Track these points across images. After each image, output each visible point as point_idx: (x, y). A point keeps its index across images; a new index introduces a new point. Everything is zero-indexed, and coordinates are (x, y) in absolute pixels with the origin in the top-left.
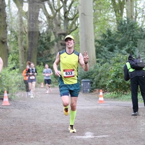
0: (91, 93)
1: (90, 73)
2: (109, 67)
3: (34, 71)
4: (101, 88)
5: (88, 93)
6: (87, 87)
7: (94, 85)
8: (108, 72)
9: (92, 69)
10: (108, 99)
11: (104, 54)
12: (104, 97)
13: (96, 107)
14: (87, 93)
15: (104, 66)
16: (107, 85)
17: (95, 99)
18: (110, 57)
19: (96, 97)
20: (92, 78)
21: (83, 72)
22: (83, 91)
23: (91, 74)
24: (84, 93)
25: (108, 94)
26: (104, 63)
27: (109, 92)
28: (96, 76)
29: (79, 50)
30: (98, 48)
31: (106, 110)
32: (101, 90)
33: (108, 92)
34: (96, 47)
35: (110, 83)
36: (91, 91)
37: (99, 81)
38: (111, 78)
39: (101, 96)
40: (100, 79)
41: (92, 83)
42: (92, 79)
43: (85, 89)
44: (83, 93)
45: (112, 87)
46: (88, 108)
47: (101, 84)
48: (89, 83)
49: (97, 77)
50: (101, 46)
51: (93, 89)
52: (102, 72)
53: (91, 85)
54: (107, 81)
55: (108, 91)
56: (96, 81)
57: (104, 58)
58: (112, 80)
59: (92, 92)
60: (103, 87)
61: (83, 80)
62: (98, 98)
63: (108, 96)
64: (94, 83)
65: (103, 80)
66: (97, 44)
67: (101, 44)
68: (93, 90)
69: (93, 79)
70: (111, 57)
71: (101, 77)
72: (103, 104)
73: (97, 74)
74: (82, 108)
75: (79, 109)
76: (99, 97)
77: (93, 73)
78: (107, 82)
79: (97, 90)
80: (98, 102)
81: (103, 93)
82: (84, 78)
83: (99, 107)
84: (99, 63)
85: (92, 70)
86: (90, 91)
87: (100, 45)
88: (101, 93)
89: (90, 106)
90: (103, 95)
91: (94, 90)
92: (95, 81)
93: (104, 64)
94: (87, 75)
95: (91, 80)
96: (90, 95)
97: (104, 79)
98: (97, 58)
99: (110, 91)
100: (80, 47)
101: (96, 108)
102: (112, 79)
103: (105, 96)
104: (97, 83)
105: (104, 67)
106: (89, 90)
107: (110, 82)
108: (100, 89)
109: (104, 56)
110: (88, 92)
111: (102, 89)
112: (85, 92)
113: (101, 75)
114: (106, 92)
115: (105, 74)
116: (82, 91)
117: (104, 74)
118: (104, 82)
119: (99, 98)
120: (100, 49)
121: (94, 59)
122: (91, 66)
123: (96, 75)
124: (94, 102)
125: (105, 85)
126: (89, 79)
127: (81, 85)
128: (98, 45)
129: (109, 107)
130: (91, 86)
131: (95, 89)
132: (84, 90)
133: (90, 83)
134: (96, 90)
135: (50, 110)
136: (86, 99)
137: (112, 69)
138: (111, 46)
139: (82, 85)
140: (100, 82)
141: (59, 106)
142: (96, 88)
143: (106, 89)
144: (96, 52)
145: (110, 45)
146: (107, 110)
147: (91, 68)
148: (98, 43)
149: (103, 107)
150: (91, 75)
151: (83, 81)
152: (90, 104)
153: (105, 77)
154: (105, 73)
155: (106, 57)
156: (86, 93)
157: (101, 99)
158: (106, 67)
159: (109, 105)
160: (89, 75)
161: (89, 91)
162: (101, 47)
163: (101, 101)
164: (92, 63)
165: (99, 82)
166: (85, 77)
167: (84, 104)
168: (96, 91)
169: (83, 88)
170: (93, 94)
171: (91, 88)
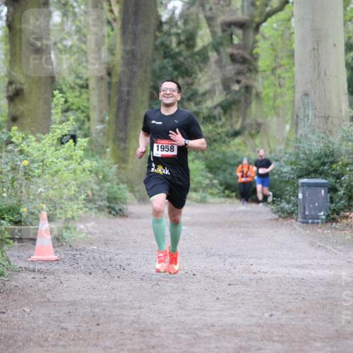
0: (329, 225)
1: (326, 156)
5: (320, 225)
6: (317, 204)
7: (341, 199)
9: (333, 144)
14: (318, 223)
17: (343, 244)
19: (348, 237)
20: (334, 173)
21: (306, 154)
22: (305, 217)
23: (331, 159)
24: (307, 223)
28: (348, 169)
29: (292, 78)
36: (330, 219)
41: (333, 190)
42: (334, 176)
43: (310, 211)
44: (303, 222)
46: (320, 273)
48: (323, 191)
49: (351, 171)
51: (336, 212)
53: (331, 198)
56: (349, 184)
59: (334, 220)
61: (305, 180)
64: (341, 192)
68: (338, 214)
69: (338, 177)
74: (300, 273)
75: (288, 276)
79: (352, 215)
82: (308, 174)
85: (335, 146)
86: (328, 216)
89: (328, 268)
91: (342, 213)
92: (345, 185)
94: (316, 163)
95: (332, 180)
96: (325, 232)
100: (295, 69)
104: (350, 191)
106: (322, 213)
110: (320, 221)
112: (310, 221)
116: (300, 216)
122: (330, 131)
123: (347, 165)
124: (342, 254)
126: (322, 178)
127: (297, 196)
130: (332, 202)
131: (342, 210)
132: (307, 213)
133: (329, 192)
134: (348, 214)
135: (191, 280)
136: (312, 244)
139: (300, 196)
141: (222, 266)
142: (349, 208)
144: (349, 86)
147: (331, 139)
150: (332, 163)
151: (303, 184)
152: (328, 263)
156: (313, 223)
160: (324, 164)
161: (324, 217)
166: (312, 169)
167: (306, 262)
168: (347, 217)
169: (304, 208)
170: (337, 226)
171: (330, 209)
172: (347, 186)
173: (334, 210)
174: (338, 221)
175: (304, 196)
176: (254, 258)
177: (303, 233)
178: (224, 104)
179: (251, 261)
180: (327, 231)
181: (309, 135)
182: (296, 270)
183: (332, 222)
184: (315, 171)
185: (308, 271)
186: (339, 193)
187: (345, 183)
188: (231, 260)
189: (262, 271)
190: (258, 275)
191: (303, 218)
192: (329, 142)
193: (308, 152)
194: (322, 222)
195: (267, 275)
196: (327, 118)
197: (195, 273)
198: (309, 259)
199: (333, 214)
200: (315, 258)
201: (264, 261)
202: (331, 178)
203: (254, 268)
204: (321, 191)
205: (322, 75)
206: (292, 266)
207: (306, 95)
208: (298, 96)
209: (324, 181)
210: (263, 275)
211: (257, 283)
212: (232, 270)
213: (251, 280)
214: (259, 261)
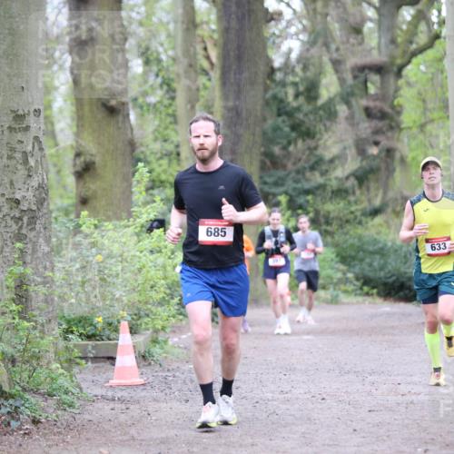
3: (282, 238)
135: (319, 406)
141: (361, 386)
176: (403, 375)
178: (358, 174)
179: (399, 379)
188: (371, 378)
189: (413, 391)
190: (408, 398)
195: (419, 397)
197: (324, 396)
201: (416, 378)
203: (403, 388)
210: (414, 397)
211: (407, 408)
212: (373, 391)
213: (398, 404)
214: (409, 379)
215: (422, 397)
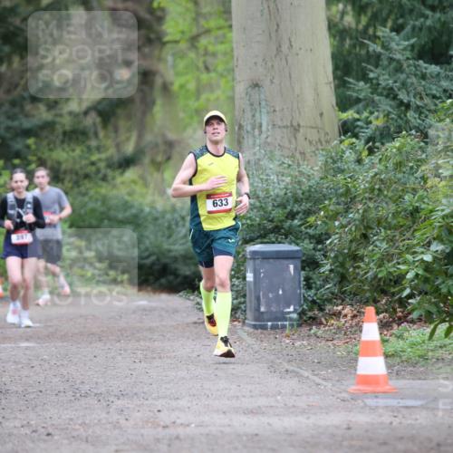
0: (304, 330)
1: (297, 200)
2: (420, 162)
4: (368, 295)
5: (287, 331)
6: (281, 292)
7: (326, 280)
8: (414, 191)
9: (309, 177)
10: (414, 365)
11: (386, 80)
12: (387, 356)
13: (335, 419)
14: (284, 327)
15: (388, 159)
16: (410, 276)
17: (332, 365)
18: (427, 100)
19: (341, 352)
20: (311, 231)
21: (258, 197)
22: (259, 316)
23: (306, 206)
24: (264, 328)
25: (417, 333)
26: (386, 135)
27: (420, 319)
28: (337, 223)
29: (229, 54)
30: (348, 42)
31: (402, 438)
32: (370, 310)
33: (412, 322)
34: (337, 31)
35: (427, 267)
36: (308, 319)
37: (361, 252)
38: (435, 232)
39: (369, 350)
40: (365, 236)
41: (310, 264)
42: (311, 237)
43: (268, 305)
44: (255, 327)
45: (444, 290)
46: (289, 422)
47: (369, 269)
48: (292, 267)
49: (343, 226)
50: (366, 28)
51: (317, 305)
52: (376, 192)
53: (307, 279)
54: (409, 249)
55: (415, 315)
56: (340, 252)
57: (386, 105)
58: (437, 247)
59: (314, 321)
60: (384, 292)
61: (258, 247)
62: (353, 362)
63: (413, 345)
64: (326, 268)
65: (384, 245)
66: (343, 13)
67: (369, 14)
68: (321, 309)
69: (319, 240)
70: (434, 97)
71: (368, 227)
72: (381, 402)
73: (347, 211)
74: (251, 424)
75: (228, 430)
76: (357, 354)
77: (318, 201)
78: (409, 257)
79: (348, 310)
80: (353, 388)
81: (384, 326)
82: (263, 236)
83: (361, 419)
84: (356, 136)
85: (312, 182)
86: (302, 314)
87: (364, 20)
88: (371, 331)
89: (303, 412)
90: (384, 341)
91: (328, 307)
92: (332, 255)
93: (388, 145)
94: (278, 214)
95: (307, 245)
96: (298, 344)
97: (391, 240)
98: (343, 104)
99: (427, 318)
100: (234, 35)
101: (337, 427)
102: (439, 239)
103: (395, 345)
104: (342, 265)
105: (390, 165)
106: (292, 309)
107: (428, 258)
108: (367, 303)
109: (391, 94)
110: (287, 323)
111: (375, 301)
112: (269, 323)
113: (373, 215)
114: (400, 321)
115: (393, 207)
116: (249, 315)
117: (387, 210)
118: (388, 257)
119: (356, 360)
120: (363, 45)
121: (321, 115)
122: (303, 154)
123: (335, 216)
124: (329, 385)
125: (398, 280)
126: (290, 243)
127: (244, 278)
128: (349, 20)
129: (422, 418)
130: (309, 287)
131: (329, 301)
132: (262, 309)
133: (303, 269)
134: (340, 308)
135: (42, 445)
136: (272, 367)
137: (438, 176)
138: (430, 29)
139: (250, 277)
140: (362, 259)
141: (104, 415)
142: (340, 297)
143: (403, 303)
144: (336, 68)
145: (429, 22)
146: (412, 439)
147: (305, 168)
148: (349, 8)
149: (387, 419)
150: (308, 213)
151: (254, 253)
152: (302, 403)
153: (395, 228)
154: (398, 199)
155: (403, 96)
156: (273, 327)
157: (373, 365)
158: (399, 165)
159: (422, 407)
160: (292, 216)
161: (295, 316)
162: (371, 31)
163: (367, 380)
164: (313, 135)
165: (355, 258)
166: (270, 226)
167: (262, 402)
168: (337, 315)
169: (258, 299)
170: (320, 333)
171: (305, 299)
172: (336, 257)
173: (314, 302)
174: (321, 323)
175: (255, 277)
176: (165, 397)
177: (256, 347)
178: (100, 107)
179: (159, 404)
180: (301, 342)
181: (264, 162)
182: (244, 419)
183: (310, 325)
184: (277, 230)
185: (265, 420)
186: (322, 270)
187: (332, 250)
188: (119, 403)
189: (178, 421)
190: (172, 431)
191: (256, 319)
192: (301, 173)
193: (261, 194)
194: (292, 326)
195: (188, 429)
196: (296, 129)
197: (51, 431)
198: (268, 396)
199: (311, 309)
200: (280, 393)
201: (183, 403)
202: (307, 241)
203: (165, 418)
204: (288, 267)
205: (285, 48)
206: (236, 410)
207: (256, 85)
208: (240, 88)
209: (294, 248)
210: (181, 431)
211: (169, 445)
212: (122, 422)
213: (158, 440)
214: (174, 404)
215: (192, 430)
